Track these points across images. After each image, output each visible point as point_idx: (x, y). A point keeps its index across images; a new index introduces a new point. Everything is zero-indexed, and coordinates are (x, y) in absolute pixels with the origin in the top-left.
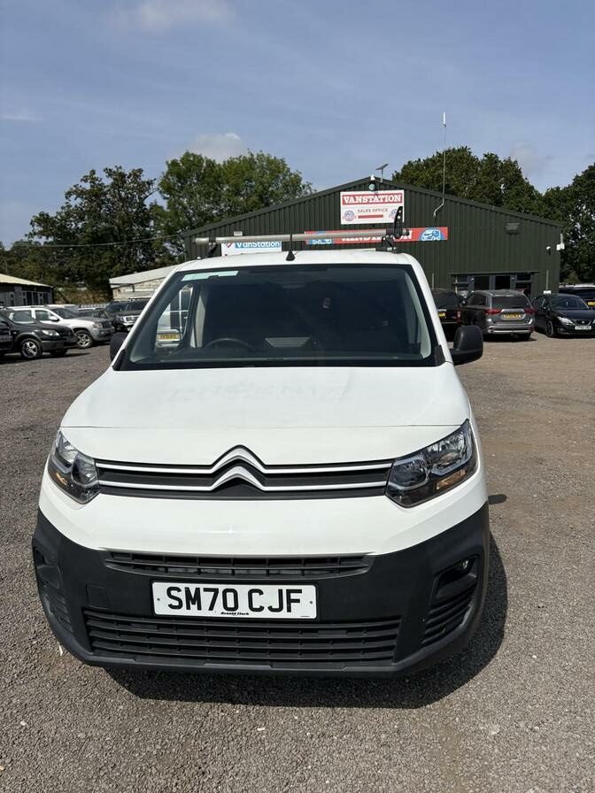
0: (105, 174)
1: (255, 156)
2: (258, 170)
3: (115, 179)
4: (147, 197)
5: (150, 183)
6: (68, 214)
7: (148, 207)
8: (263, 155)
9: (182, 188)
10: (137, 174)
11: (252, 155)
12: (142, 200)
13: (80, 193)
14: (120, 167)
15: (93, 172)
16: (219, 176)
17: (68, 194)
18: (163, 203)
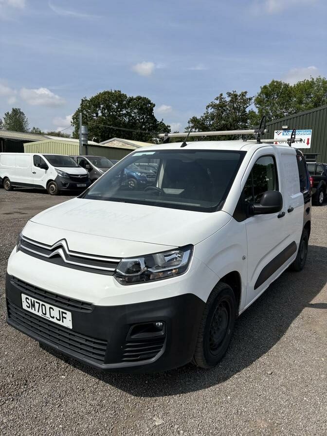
0: (227, 95)
1: (315, 80)
2: (316, 88)
3: (232, 98)
4: (248, 107)
5: (250, 99)
6: (206, 117)
7: (247, 112)
8: (320, 78)
9: (268, 101)
10: (243, 94)
11: (313, 79)
12: (245, 108)
13: (213, 106)
14: (235, 91)
15: (221, 95)
16: (290, 93)
17: (208, 107)
18: (256, 110)
